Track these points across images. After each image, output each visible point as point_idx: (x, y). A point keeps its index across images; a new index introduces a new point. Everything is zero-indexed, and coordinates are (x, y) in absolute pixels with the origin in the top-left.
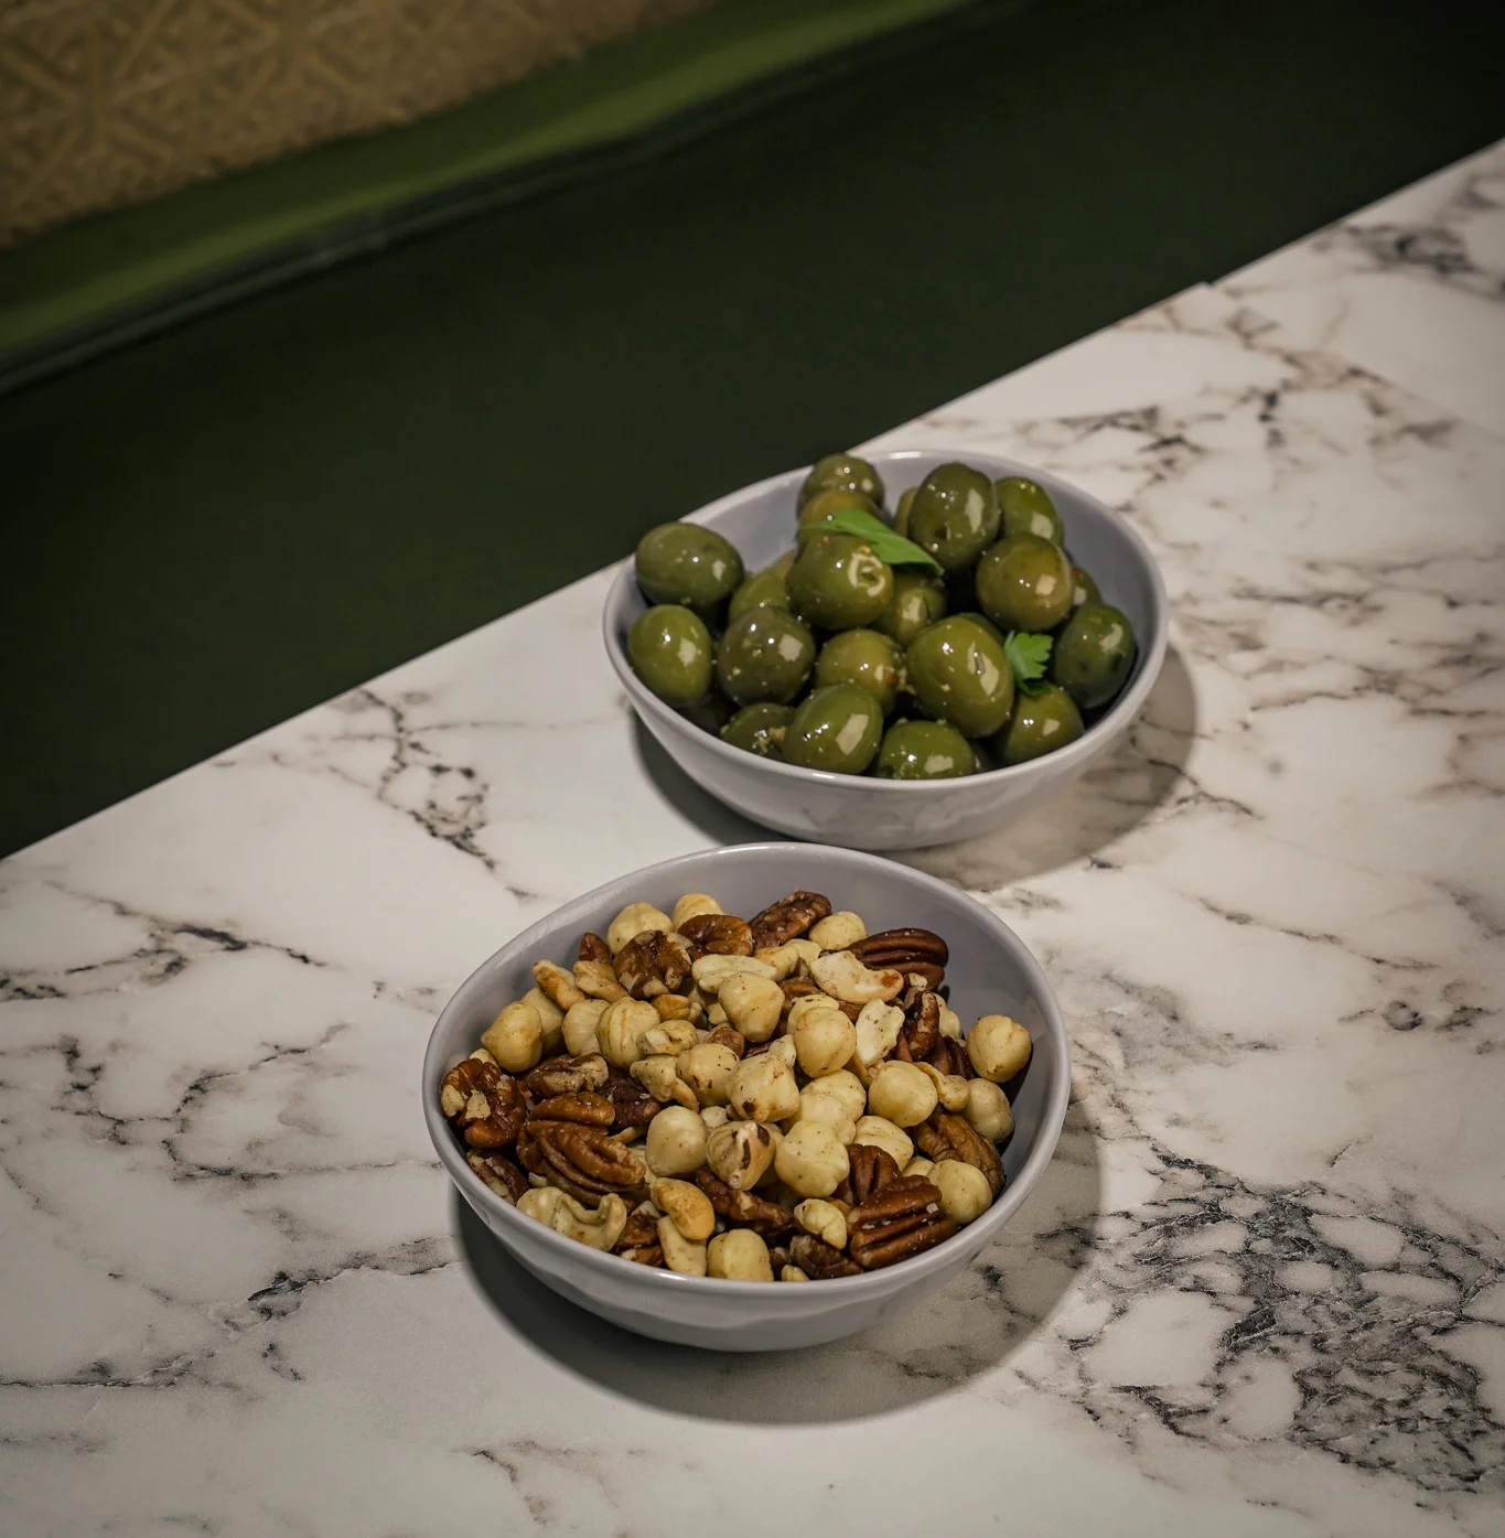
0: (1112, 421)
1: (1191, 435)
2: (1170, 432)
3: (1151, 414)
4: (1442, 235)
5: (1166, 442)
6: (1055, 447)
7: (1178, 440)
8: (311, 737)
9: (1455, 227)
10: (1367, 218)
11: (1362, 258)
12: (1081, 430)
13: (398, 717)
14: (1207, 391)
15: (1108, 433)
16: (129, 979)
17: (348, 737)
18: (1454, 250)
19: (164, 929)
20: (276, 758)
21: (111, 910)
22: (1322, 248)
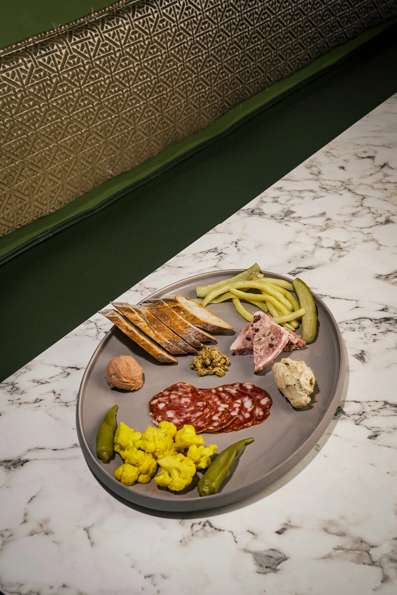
0: (209, 251)
1: (223, 252)
2: (220, 252)
3: (216, 248)
4: (259, 209)
5: (220, 253)
6: (201, 257)
7: (222, 253)
8: (81, 330)
9: (260, 207)
10: (245, 208)
11: (246, 215)
12: (204, 254)
13: (96, 324)
14: (225, 243)
15: (209, 253)
16: (61, 378)
17: (87, 329)
18: (262, 211)
19: (64, 368)
20: (76, 335)
21: (54, 367)
22: (238, 214)
